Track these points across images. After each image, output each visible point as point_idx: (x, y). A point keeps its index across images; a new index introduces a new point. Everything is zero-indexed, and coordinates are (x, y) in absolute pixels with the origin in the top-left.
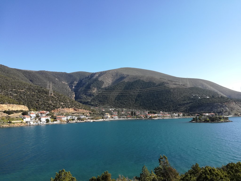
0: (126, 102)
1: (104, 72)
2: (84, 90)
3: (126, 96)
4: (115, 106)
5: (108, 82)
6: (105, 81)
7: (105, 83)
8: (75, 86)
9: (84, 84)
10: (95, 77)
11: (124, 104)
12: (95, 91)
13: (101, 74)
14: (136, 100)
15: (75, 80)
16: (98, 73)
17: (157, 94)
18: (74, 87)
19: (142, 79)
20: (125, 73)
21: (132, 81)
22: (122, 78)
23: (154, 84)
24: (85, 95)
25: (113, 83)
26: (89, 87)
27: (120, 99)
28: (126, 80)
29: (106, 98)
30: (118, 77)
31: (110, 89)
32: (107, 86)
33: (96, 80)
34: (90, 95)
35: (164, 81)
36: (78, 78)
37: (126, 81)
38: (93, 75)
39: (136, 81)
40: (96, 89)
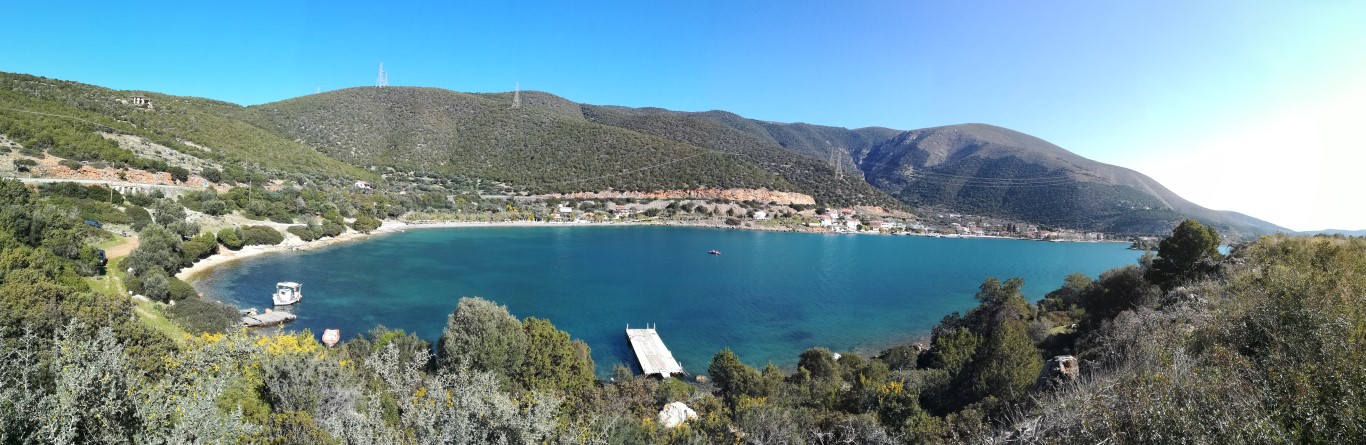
0: (982, 202)
1: (928, 129)
2: (885, 169)
3: (983, 189)
4: (958, 209)
5: (939, 154)
6: (931, 152)
7: (932, 156)
8: (864, 160)
9: (884, 156)
10: (908, 142)
11: (979, 207)
12: (909, 172)
13: (923, 134)
14: (1005, 200)
15: (865, 145)
16: (916, 131)
17: (1049, 192)
18: (861, 162)
19: (1018, 155)
20: (979, 137)
21: (996, 157)
22: (972, 147)
23: (1044, 169)
24: (888, 179)
25: (951, 158)
26: (895, 163)
27: (969, 196)
28: (982, 154)
29: (938, 190)
30: (963, 145)
31: (945, 171)
32: (936, 163)
33: (913, 147)
34: (899, 181)
35: (1064, 164)
36: (871, 143)
37: (982, 157)
38: (904, 135)
39: (1006, 159)
40: (911, 168)
